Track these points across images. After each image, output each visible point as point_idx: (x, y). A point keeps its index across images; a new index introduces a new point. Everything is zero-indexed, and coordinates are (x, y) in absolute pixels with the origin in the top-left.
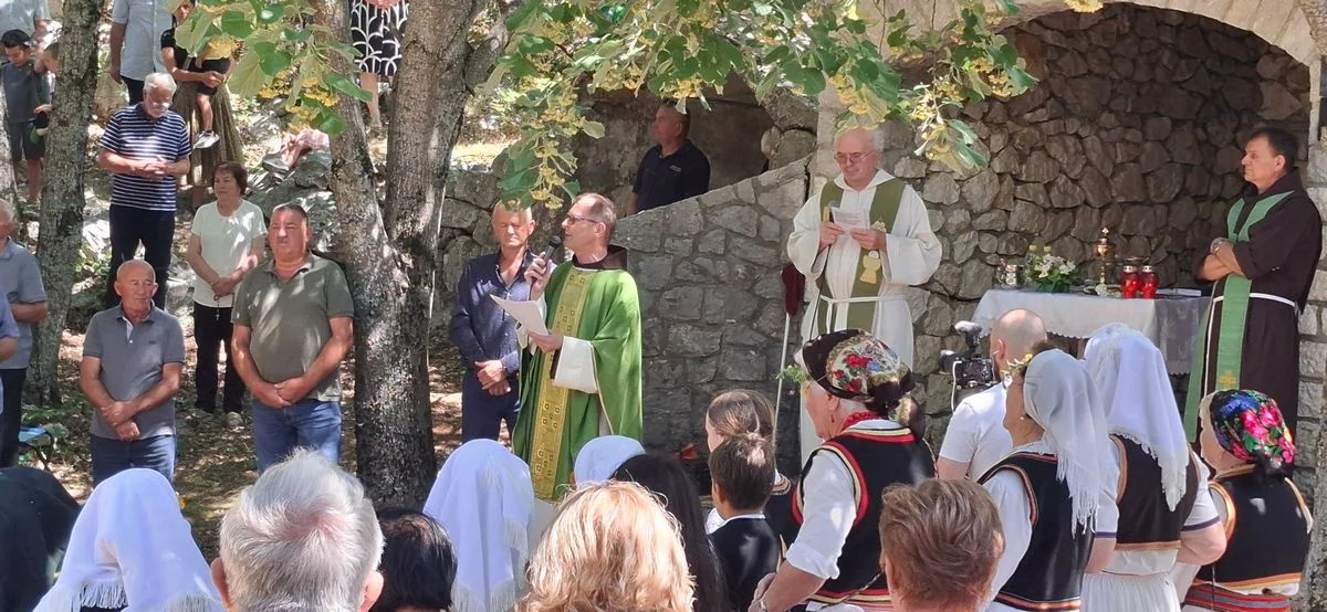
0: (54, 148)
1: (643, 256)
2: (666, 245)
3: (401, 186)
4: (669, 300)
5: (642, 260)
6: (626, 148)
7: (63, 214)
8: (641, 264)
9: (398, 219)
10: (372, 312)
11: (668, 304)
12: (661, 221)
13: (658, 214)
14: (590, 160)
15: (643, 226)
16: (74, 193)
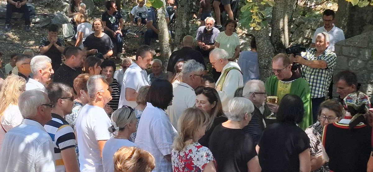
0: (180, 14)
1: (361, 49)
2: (369, 45)
3: (276, 26)
4: (371, 64)
5: (361, 50)
6: (369, 12)
7: (182, 35)
8: (361, 52)
9: (275, 37)
10: (265, 67)
11: (370, 65)
12: (368, 37)
13: (367, 35)
14: (356, 16)
15: (362, 38)
16: (186, 28)
